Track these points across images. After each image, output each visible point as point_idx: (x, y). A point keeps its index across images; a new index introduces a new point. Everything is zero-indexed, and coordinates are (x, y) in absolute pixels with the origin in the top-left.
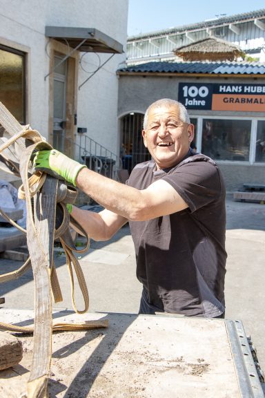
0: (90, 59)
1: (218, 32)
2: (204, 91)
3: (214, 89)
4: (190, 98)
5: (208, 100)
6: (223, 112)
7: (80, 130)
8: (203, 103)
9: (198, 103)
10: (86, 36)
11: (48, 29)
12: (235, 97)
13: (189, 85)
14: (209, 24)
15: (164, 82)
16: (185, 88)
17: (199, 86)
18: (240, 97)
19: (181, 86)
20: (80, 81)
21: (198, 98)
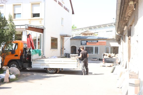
0: (66, 38)
1: (90, 29)
2: (85, 42)
3: (87, 42)
4: (83, 43)
5: (86, 43)
6: (89, 45)
7: (64, 49)
8: (85, 44)
9: (84, 44)
10: (66, 35)
11: (60, 34)
12: (90, 43)
13: (83, 41)
14: (88, 27)
15: (78, 40)
16: (82, 41)
17: (84, 41)
18: (91, 43)
19: (81, 41)
20: (64, 41)
21: (84, 43)
